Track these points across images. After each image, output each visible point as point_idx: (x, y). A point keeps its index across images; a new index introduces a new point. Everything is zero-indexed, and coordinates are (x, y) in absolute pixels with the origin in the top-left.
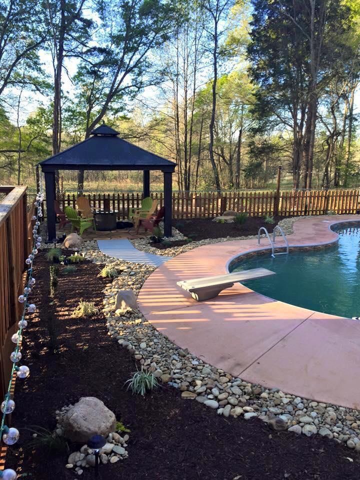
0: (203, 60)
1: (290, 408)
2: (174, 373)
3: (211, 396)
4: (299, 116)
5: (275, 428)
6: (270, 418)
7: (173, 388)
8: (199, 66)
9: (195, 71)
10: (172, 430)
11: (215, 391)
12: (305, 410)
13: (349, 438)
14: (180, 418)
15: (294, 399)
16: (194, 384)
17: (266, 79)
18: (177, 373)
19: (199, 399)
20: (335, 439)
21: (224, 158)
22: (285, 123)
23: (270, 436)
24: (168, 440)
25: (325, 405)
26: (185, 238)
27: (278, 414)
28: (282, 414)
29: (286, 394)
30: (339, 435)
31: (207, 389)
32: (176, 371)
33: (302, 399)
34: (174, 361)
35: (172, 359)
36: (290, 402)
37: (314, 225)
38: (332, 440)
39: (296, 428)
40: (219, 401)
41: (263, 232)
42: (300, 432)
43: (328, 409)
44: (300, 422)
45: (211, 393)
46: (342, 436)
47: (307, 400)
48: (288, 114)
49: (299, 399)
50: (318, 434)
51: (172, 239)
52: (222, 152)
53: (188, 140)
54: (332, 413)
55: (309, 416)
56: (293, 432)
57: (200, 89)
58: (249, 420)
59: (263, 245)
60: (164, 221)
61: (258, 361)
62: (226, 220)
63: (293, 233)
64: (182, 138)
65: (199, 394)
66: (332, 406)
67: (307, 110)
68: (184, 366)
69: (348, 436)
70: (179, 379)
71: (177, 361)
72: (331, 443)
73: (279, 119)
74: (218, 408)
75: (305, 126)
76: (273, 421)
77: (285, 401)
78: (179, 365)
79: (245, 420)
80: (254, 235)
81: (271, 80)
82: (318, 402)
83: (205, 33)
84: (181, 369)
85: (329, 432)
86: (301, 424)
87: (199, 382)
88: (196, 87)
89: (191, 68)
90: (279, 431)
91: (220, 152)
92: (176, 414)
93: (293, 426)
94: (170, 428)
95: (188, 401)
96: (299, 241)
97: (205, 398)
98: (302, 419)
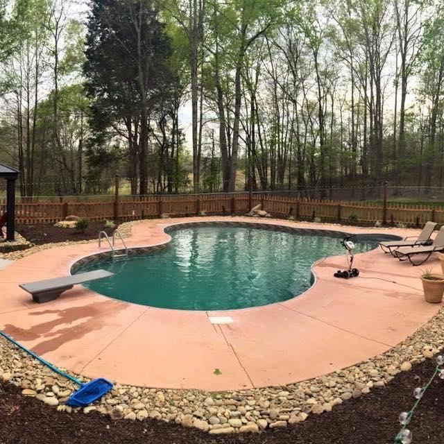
0: (44, 74)
1: (126, 398)
2: (15, 372)
3: (50, 394)
4: (133, 128)
5: (113, 418)
6: (107, 410)
7: (14, 386)
8: (40, 79)
9: (36, 84)
10: (12, 425)
11: (55, 389)
12: (139, 397)
13: (177, 416)
14: (19, 414)
15: (130, 389)
16: (35, 383)
17: (102, 95)
18: (18, 372)
19: (40, 397)
20: (163, 419)
21: (66, 166)
22: (121, 134)
23: (108, 427)
24: (8, 435)
25: (155, 390)
26: (28, 242)
27: (115, 405)
28: (118, 404)
29: (123, 386)
30: (167, 414)
31: (46, 386)
32: (17, 370)
33: (137, 387)
34: (15, 361)
35: (13, 358)
36: (126, 392)
37: (150, 228)
38: (161, 421)
39: (131, 415)
40: (59, 398)
41: (103, 236)
42: (135, 419)
43: (158, 393)
44: (135, 409)
45: (51, 391)
46: (169, 415)
47: (141, 388)
48: (123, 127)
49: (134, 388)
50: (149, 417)
51: (15, 244)
52: (64, 159)
53: (31, 148)
54: (161, 396)
55: (143, 402)
56: (129, 420)
57: (42, 101)
58: (88, 414)
59: (104, 249)
60: (7, 226)
61: (98, 357)
62: (68, 225)
63: (131, 235)
64: (24, 146)
65: (39, 392)
66: (162, 390)
67: (140, 123)
68: (25, 365)
69: (175, 414)
70: (19, 377)
71: (17, 360)
72: (159, 424)
73: (115, 131)
74: (58, 405)
75: (139, 138)
76: (110, 412)
77: (122, 391)
78: (20, 364)
79: (85, 415)
80: (96, 239)
81: (106, 95)
82: (150, 389)
83: (45, 50)
84: (22, 368)
85: (158, 414)
86: (136, 411)
87: (39, 381)
88: (38, 98)
89: (32, 81)
90: (116, 421)
91: (62, 160)
92: (16, 410)
93: (128, 414)
94: (10, 423)
95: (28, 398)
96: (137, 243)
97: (44, 396)
98: (136, 407)
